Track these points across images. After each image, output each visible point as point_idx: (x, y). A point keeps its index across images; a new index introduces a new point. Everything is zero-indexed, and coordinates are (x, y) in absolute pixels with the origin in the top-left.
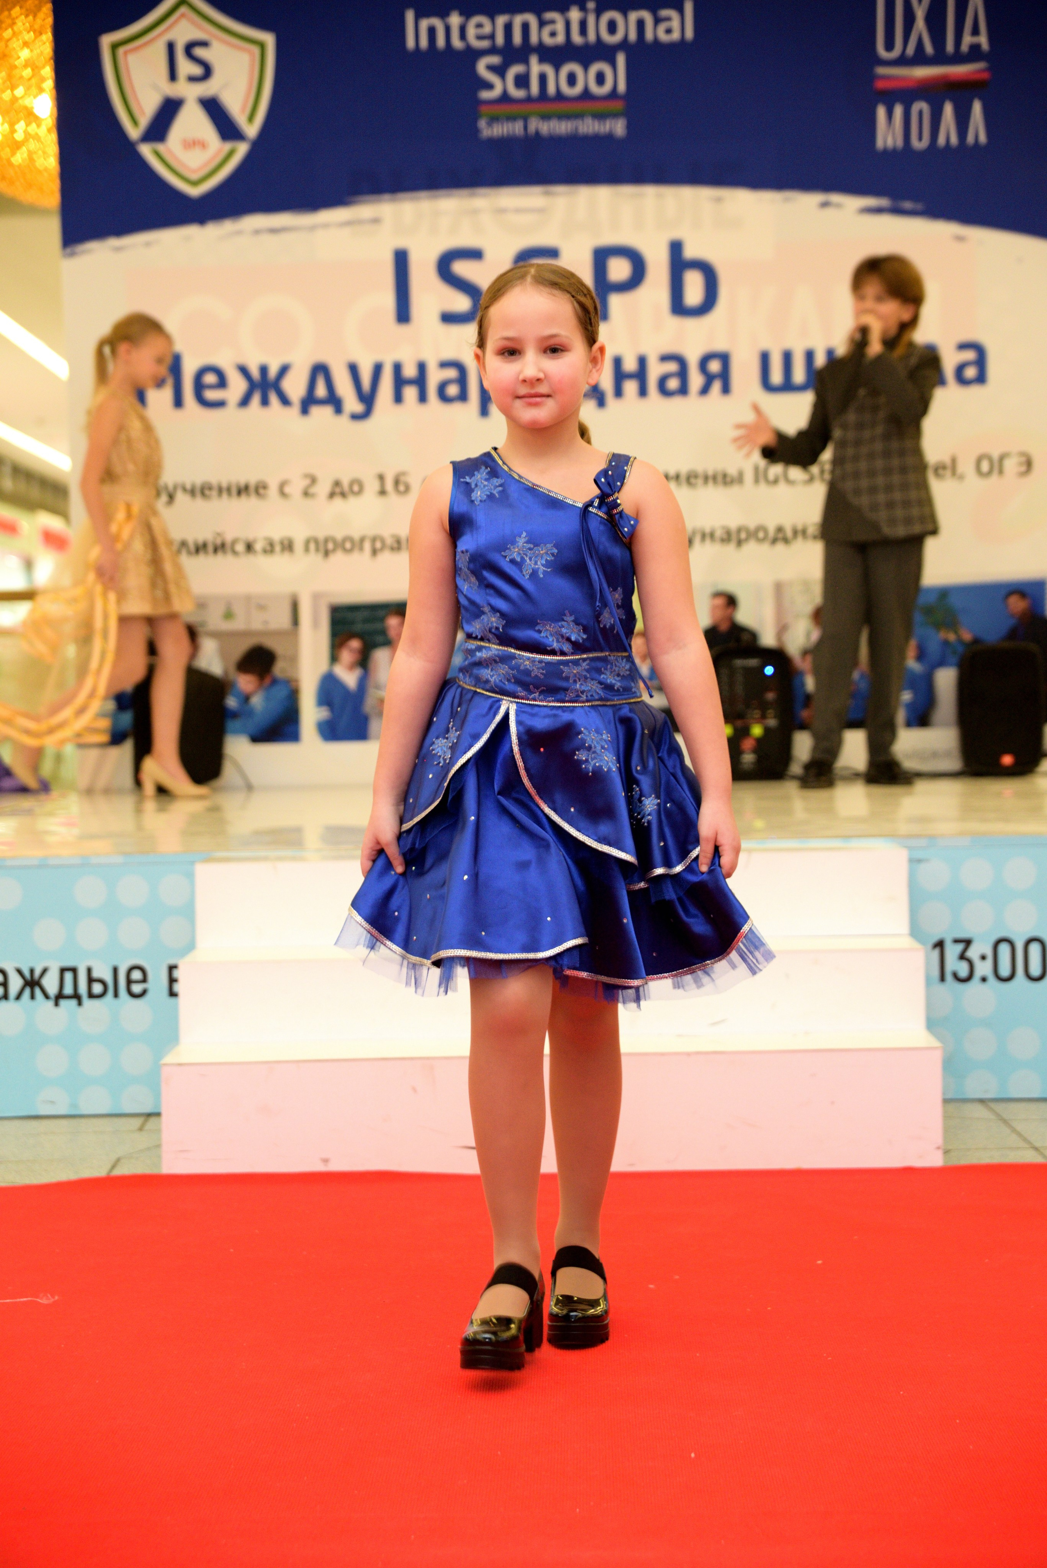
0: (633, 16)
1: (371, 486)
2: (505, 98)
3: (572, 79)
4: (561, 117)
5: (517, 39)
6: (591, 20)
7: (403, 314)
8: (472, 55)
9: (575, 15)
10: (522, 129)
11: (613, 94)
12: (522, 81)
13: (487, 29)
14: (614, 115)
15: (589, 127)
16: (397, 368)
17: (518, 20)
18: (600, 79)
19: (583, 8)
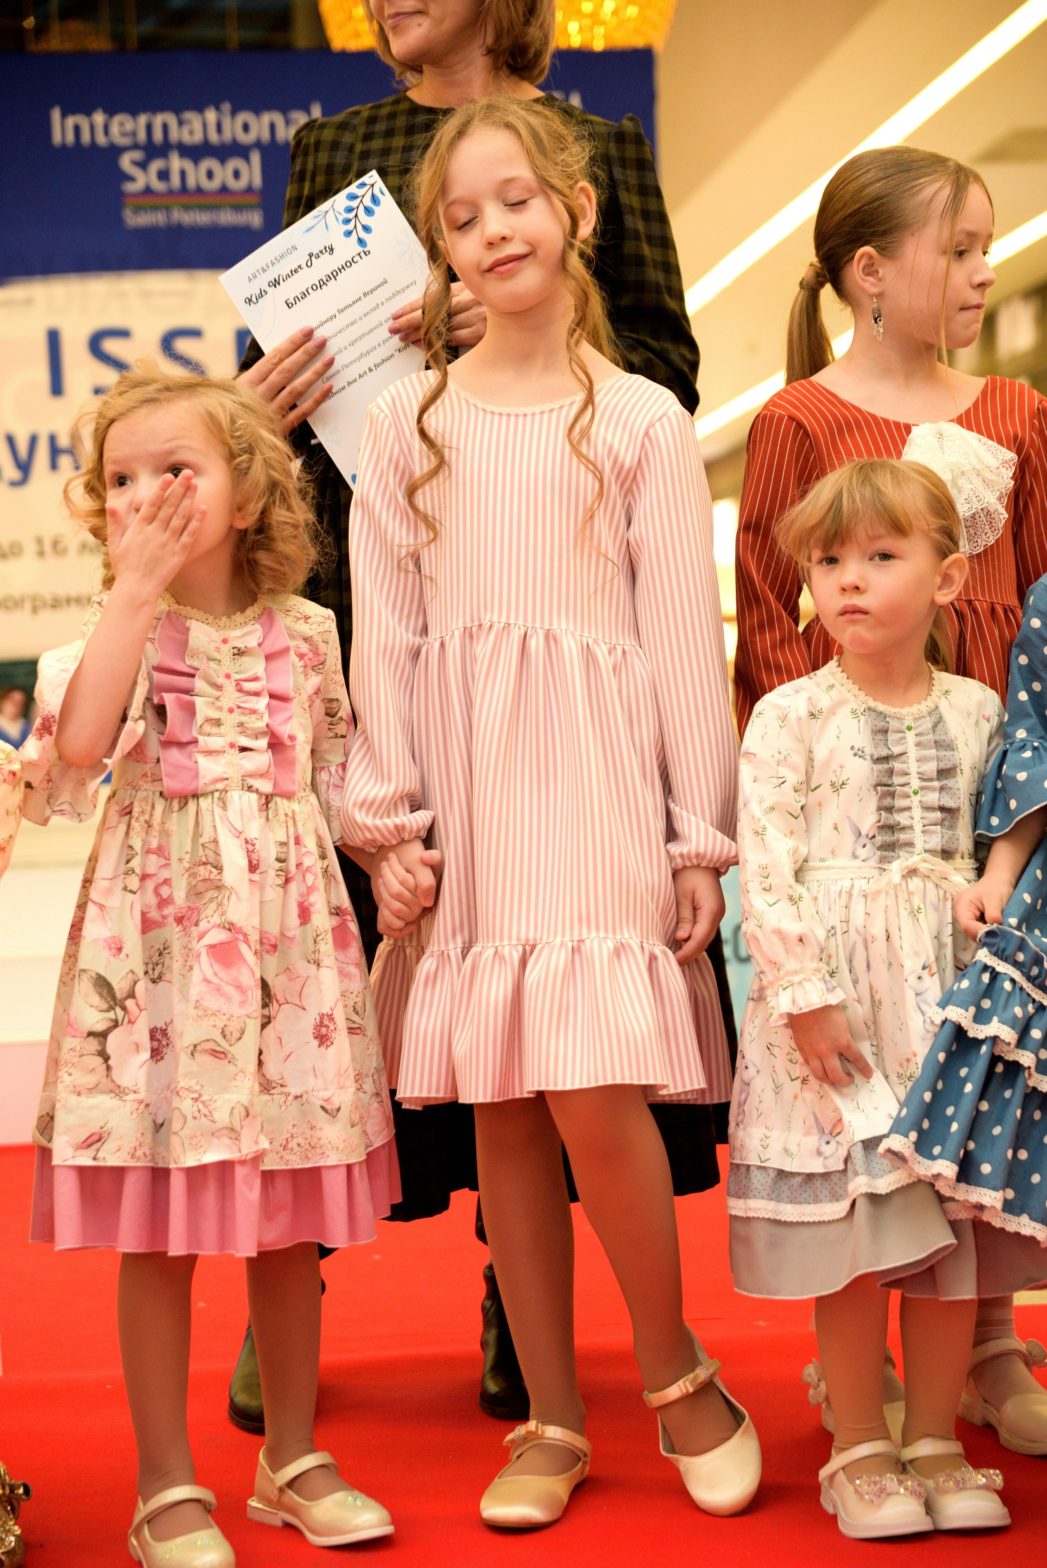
0: (267, 118)
1: (30, 548)
2: (148, 191)
3: (210, 175)
4: (202, 208)
5: (158, 136)
6: (227, 122)
7: (57, 388)
8: (115, 151)
9: (211, 116)
10: (166, 219)
11: (249, 190)
12: (164, 175)
13: (129, 126)
14: (252, 207)
15: (227, 218)
16: (53, 439)
17: (159, 119)
18: (237, 174)
19: (218, 109)
